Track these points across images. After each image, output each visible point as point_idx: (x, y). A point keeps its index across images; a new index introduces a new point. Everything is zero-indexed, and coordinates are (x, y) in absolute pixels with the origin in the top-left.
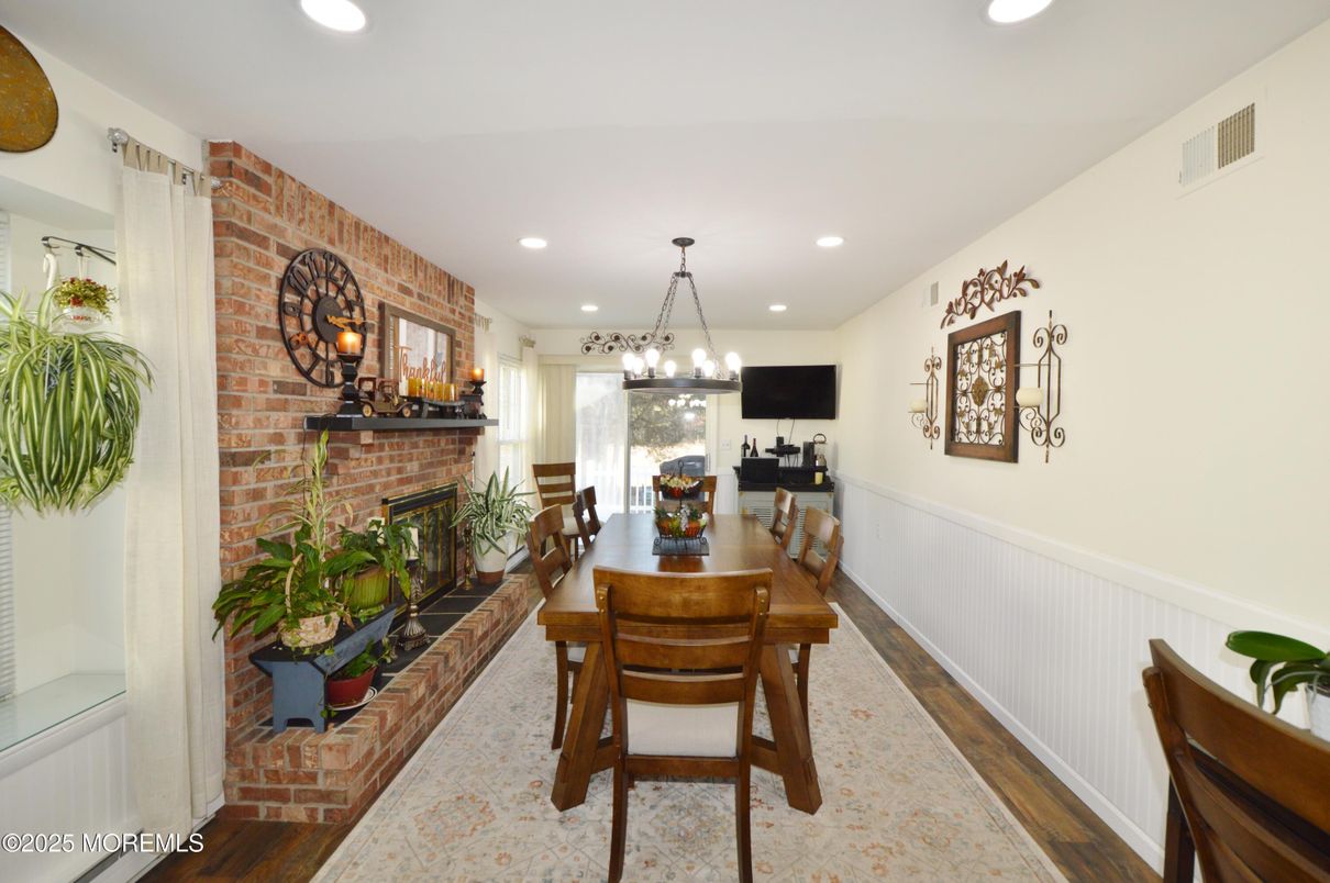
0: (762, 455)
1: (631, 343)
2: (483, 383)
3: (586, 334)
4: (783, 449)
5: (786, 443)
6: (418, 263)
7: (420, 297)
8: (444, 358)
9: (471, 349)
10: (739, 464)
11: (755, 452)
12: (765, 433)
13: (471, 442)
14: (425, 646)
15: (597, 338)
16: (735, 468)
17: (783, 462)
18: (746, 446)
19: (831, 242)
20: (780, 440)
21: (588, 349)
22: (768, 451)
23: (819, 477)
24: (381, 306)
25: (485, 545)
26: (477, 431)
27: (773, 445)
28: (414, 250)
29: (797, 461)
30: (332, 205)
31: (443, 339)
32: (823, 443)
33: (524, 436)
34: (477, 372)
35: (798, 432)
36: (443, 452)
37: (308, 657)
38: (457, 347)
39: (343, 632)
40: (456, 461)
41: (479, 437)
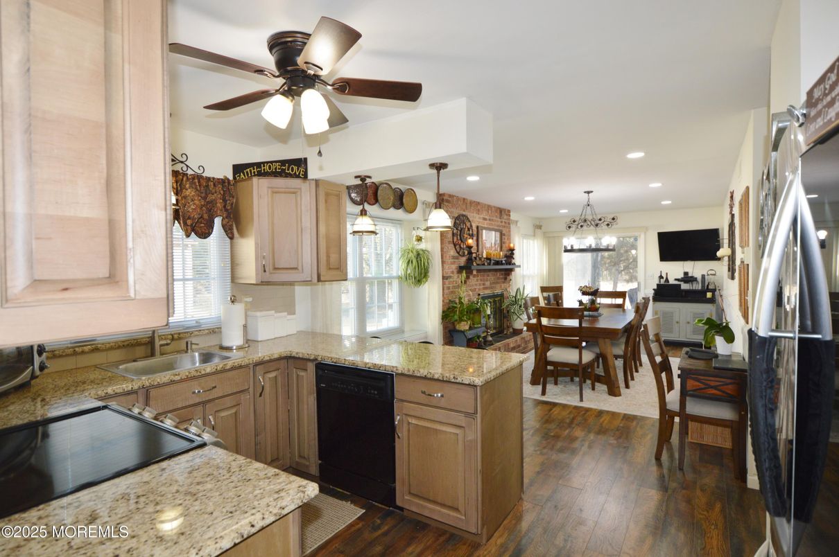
0: (672, 281)
1: (593, 223)
2: (514, 250)
3: (568, 220)
4: (687, 278)
5: (690, 275)
6: (489, 207)
7: (490, 220)
8: (498, 242)
9: (509, 236)
10: (656, 287)
11: (667, 280)
12: (675, 270)
13: (509, 275)
14: (492, 344)
15: (574, 221)
16: (654, 289)
17: (684, 286)
18: (661, 277)
20: (686, 274)
21: (570, 227)
22: (676, 280)
23: (709, 295)
24: (477, 227)
25: (515, 317)
26: (511, 270)
27: (681, 276)
28: (487, 203)
29: (698, 286)
30: (464, 199)
31: (498, 234)
32: (715, 275)
33: (536, 273)
34: (512, 245)
35: (697, 269)
36: (498, 278)
37: (463, 332)
38: (504, 236)
39: (471, 328)
40: (504, 283)
41: (513, 273)
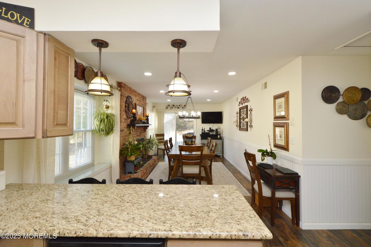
0: (206, 132)
1: (177, 107)
2: (148, 117)
3: (167, 105)
4: (211, 130)
5: (212, 129)
6: (139, 94)
7: (140, 101)
8: (142, 112)
9: (146, 110)
10: (201, 134)
11: (204, 131)
12: (207, 127)
13: (147, 128)
14: (143, 166)
15: (169, 106)
16: (200, 135)
17: (211, 133)
18: (203, 130)
19: (216, 91)
20: (210, 128)
21: (167, 108)
22: (207, 131)
23: (219, 136)
24: (135, 104)
25: (149, 150)
26: (148, 126)
27: (209, 129)
28: (139, 92)
29: (214, 133)
30: (130, 88)
31: (143, 108)
32: (220, 129)
33: (153, 128)
34: (147, 114)
35: (214, 126)
36: (142, 131)
37: (132, 162)
38: (144, 110)
39: (136, 159)
40: (144, 133)
41: (148, 128)
